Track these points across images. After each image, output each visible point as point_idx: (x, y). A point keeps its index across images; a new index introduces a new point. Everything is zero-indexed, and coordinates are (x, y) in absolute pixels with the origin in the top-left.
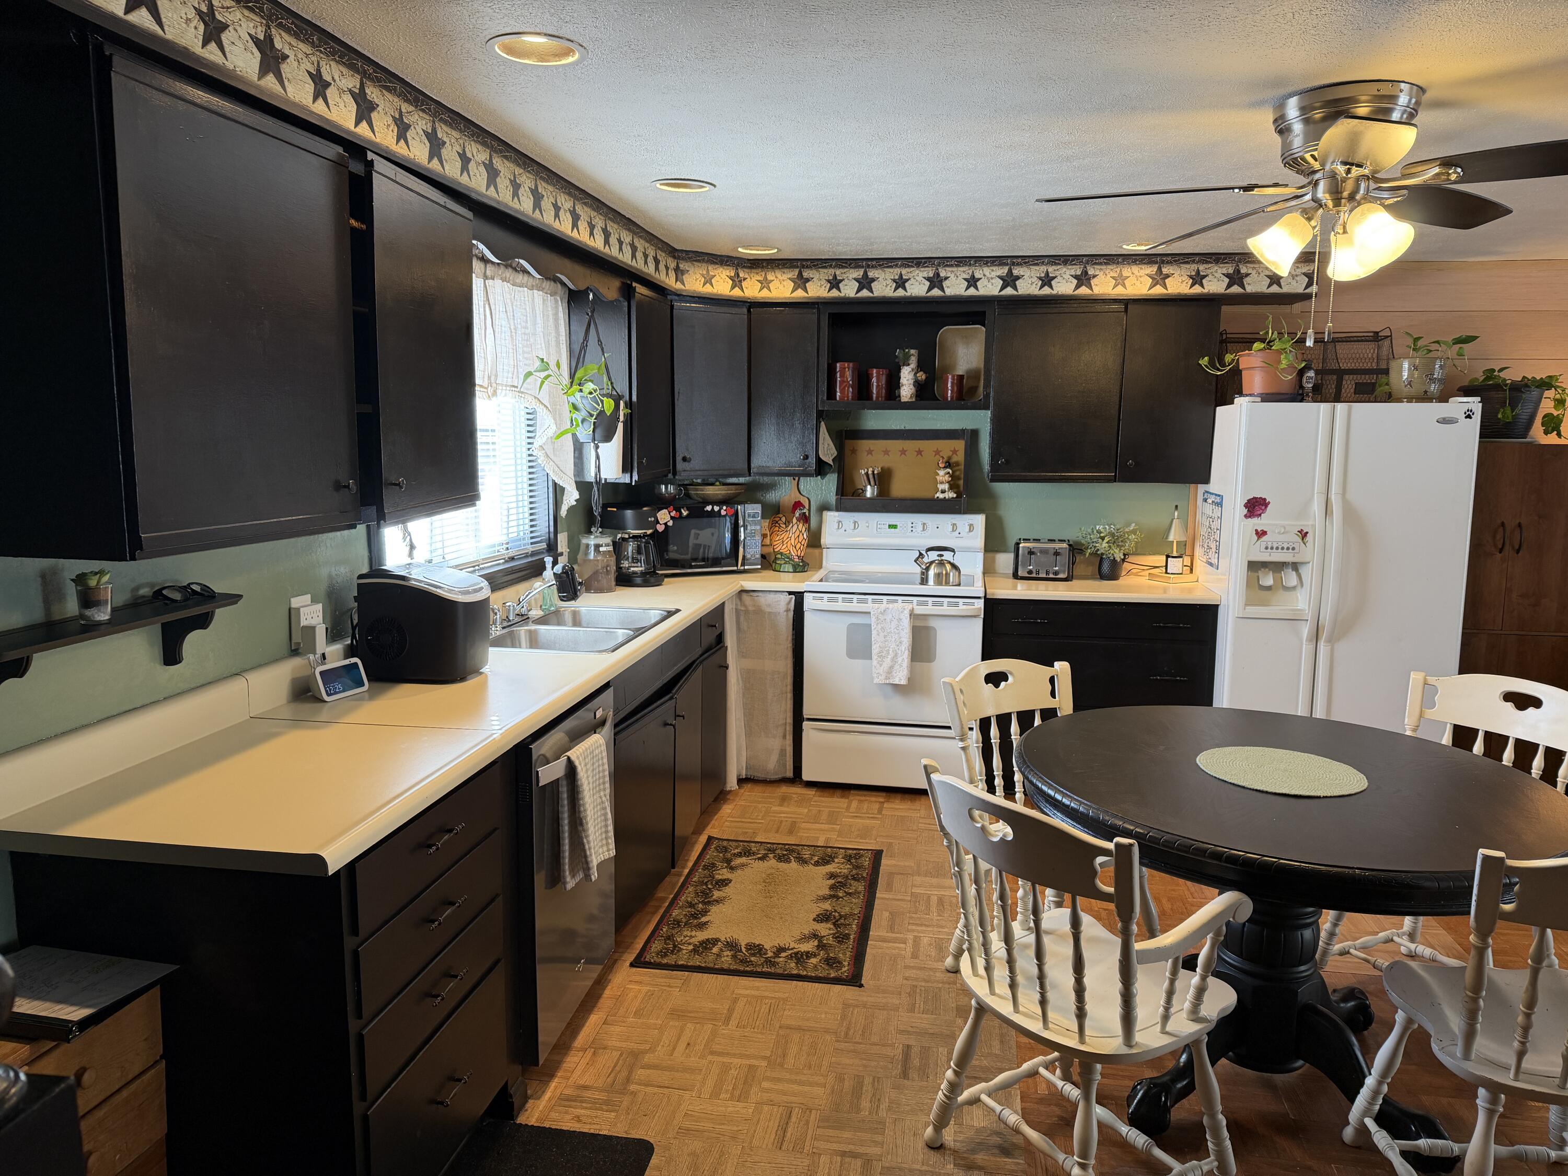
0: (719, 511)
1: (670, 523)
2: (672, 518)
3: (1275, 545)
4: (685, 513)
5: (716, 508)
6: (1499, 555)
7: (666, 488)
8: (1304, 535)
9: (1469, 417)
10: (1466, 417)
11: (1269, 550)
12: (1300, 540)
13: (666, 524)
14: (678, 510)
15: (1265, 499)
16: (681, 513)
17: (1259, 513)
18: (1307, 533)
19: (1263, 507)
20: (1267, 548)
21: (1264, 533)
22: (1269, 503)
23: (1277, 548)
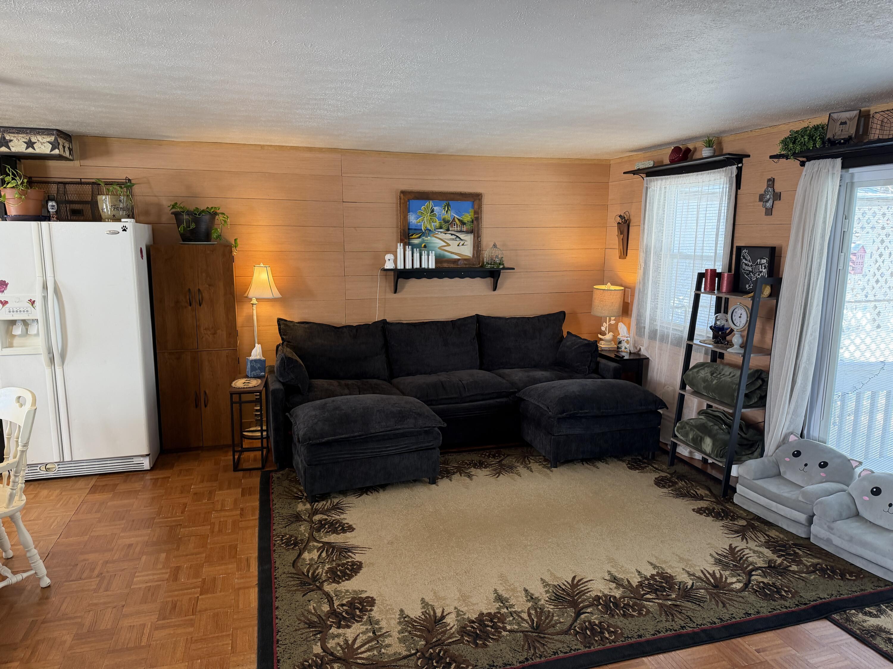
3: (15, 310)
6: (190, 308)
8: (33, 303)
9: (124, 230)
10: (123, 231)
11: (12, 313)
12: (31, 306)
15: (5, 282)
17: (2, 290)
18: (34, 301)
19: (5, 287)
20: (10, 312)
21: (6, 302)
22: (8, 284)
23: (17, 311)
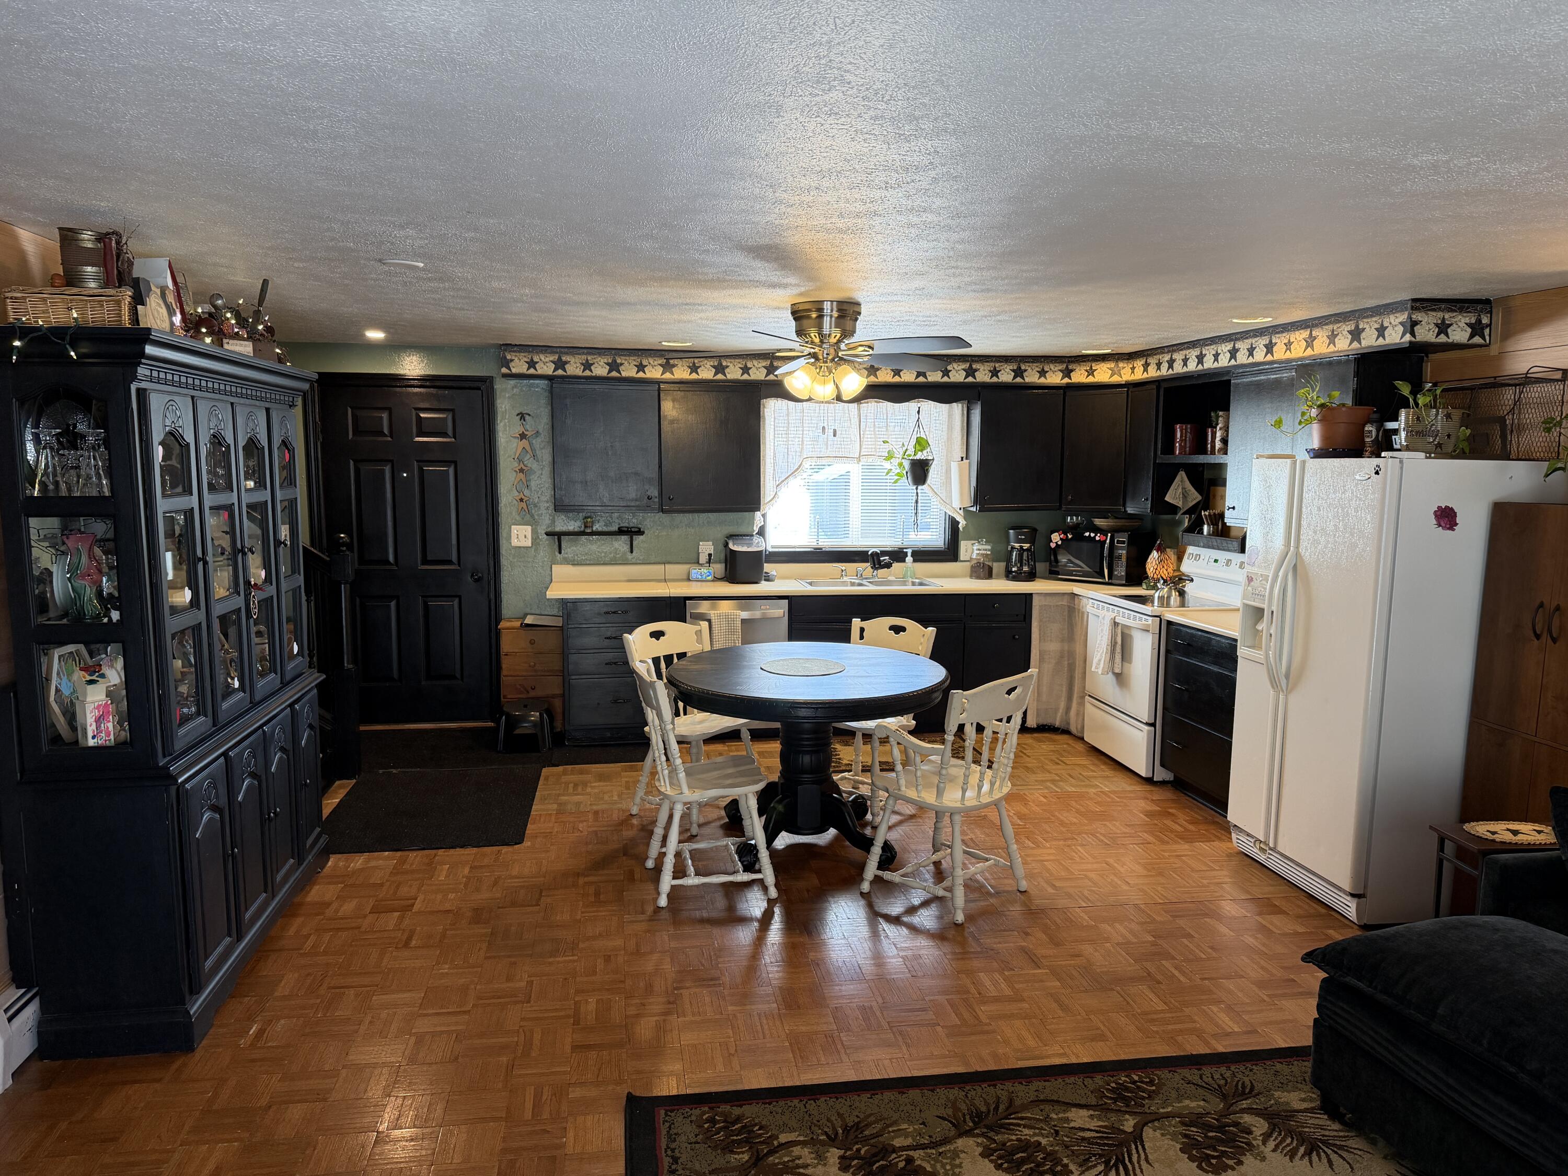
0: (1095, 537)
1: (1060, 543)
2: (1061, 539)
4: (1070, 536)
5: (1092, 535)
7: (1072, 519)
9: (1377, 473)
10: (1375, 473)
13: (1056, 543)
14: (1065, 533)
16: (1067, 536)
